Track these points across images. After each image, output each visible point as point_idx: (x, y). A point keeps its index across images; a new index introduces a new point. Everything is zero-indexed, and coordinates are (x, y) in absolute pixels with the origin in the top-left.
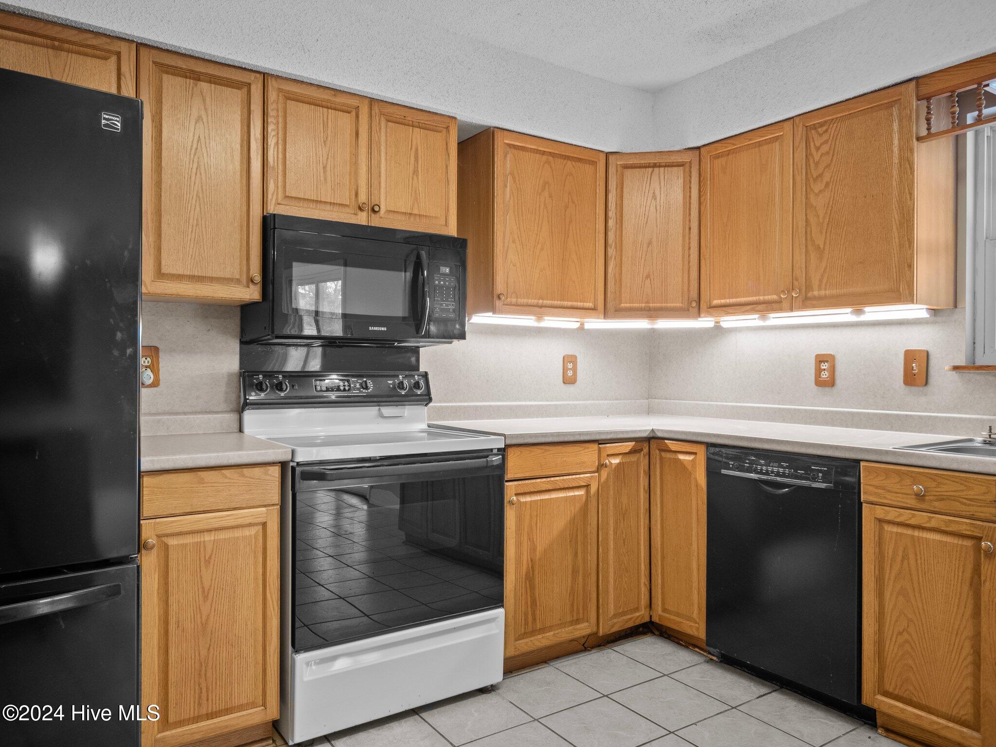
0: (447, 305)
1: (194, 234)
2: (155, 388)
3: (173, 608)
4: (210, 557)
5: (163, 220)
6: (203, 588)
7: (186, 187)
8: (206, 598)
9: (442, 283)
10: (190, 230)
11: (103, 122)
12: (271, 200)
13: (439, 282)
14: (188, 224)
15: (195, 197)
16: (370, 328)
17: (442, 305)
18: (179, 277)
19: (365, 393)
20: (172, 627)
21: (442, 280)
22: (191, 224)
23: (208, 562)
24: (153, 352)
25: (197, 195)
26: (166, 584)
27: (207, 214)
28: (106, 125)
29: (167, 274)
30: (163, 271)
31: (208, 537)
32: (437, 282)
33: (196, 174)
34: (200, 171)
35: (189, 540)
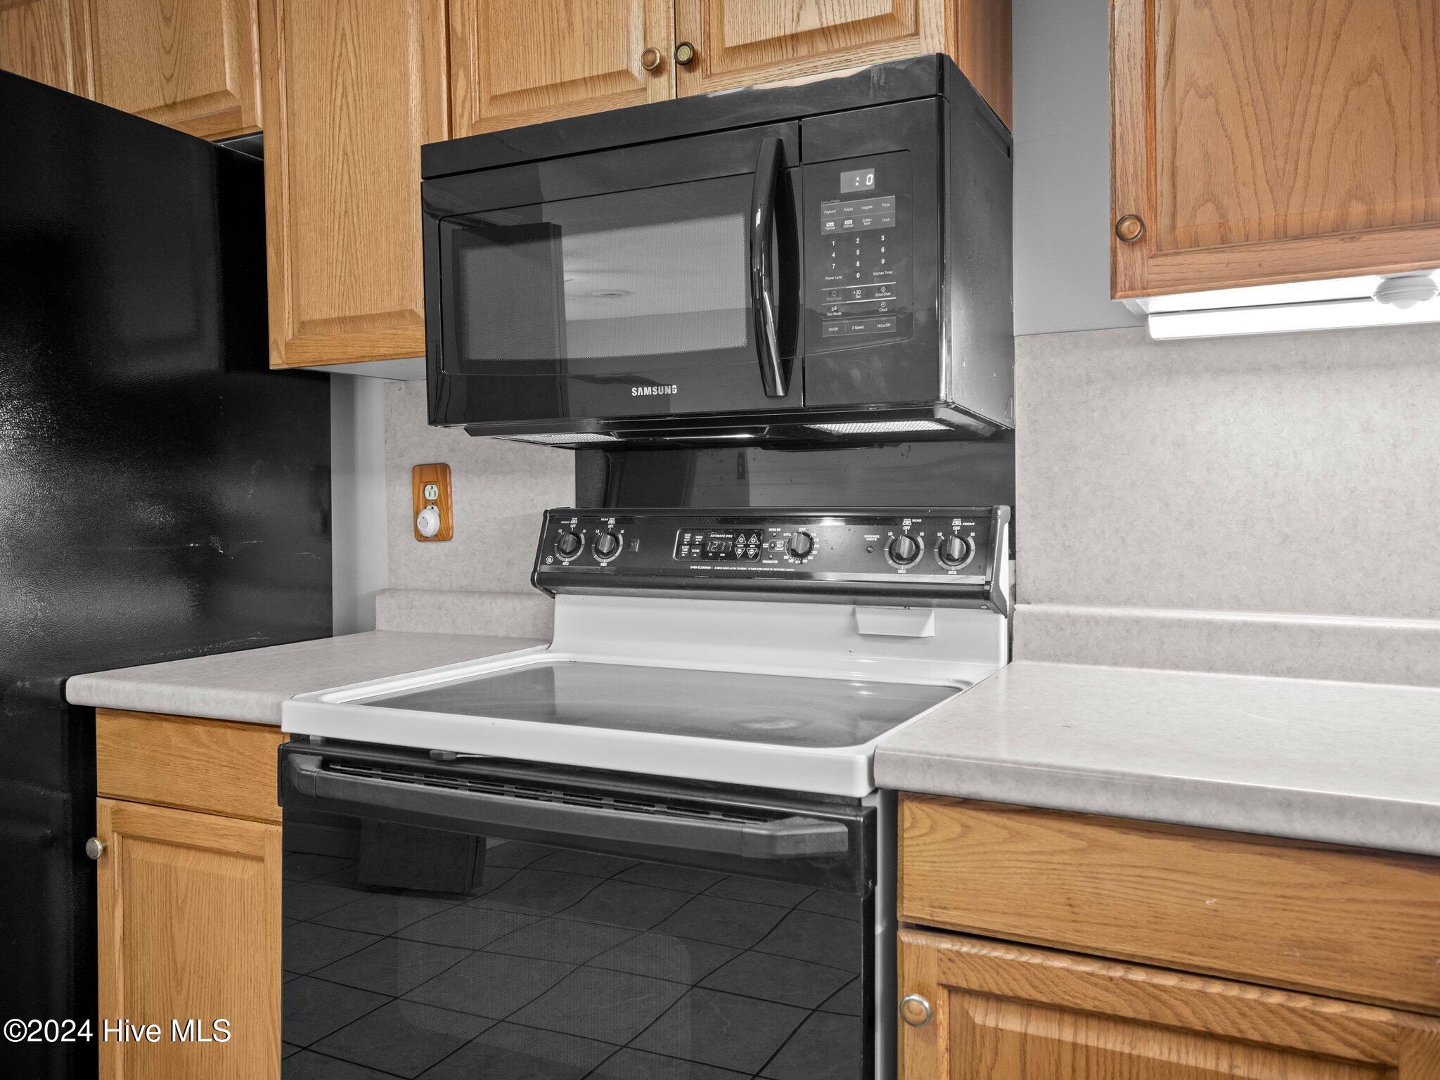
0: (868, 293)
1: (342, 233)
2: (443, 544)
5: (300, 217)
7: (327, 139)
9: (848, 223)
10: (337, 226)
12: (462, 116)
13: (839, 224)
14: (332, 214)
15: (341, 158)
16: (634, 389)
17: (848, 294)
19: (793, 565)
21: (867, 214)
22: (337, 212)
24: (439, 475)
25: (345, 153)
27: (359, 185)
29: (310, 324)
30: (304, 318)
32: (830, 225)
33: (341, 109)
34: (347, 100)
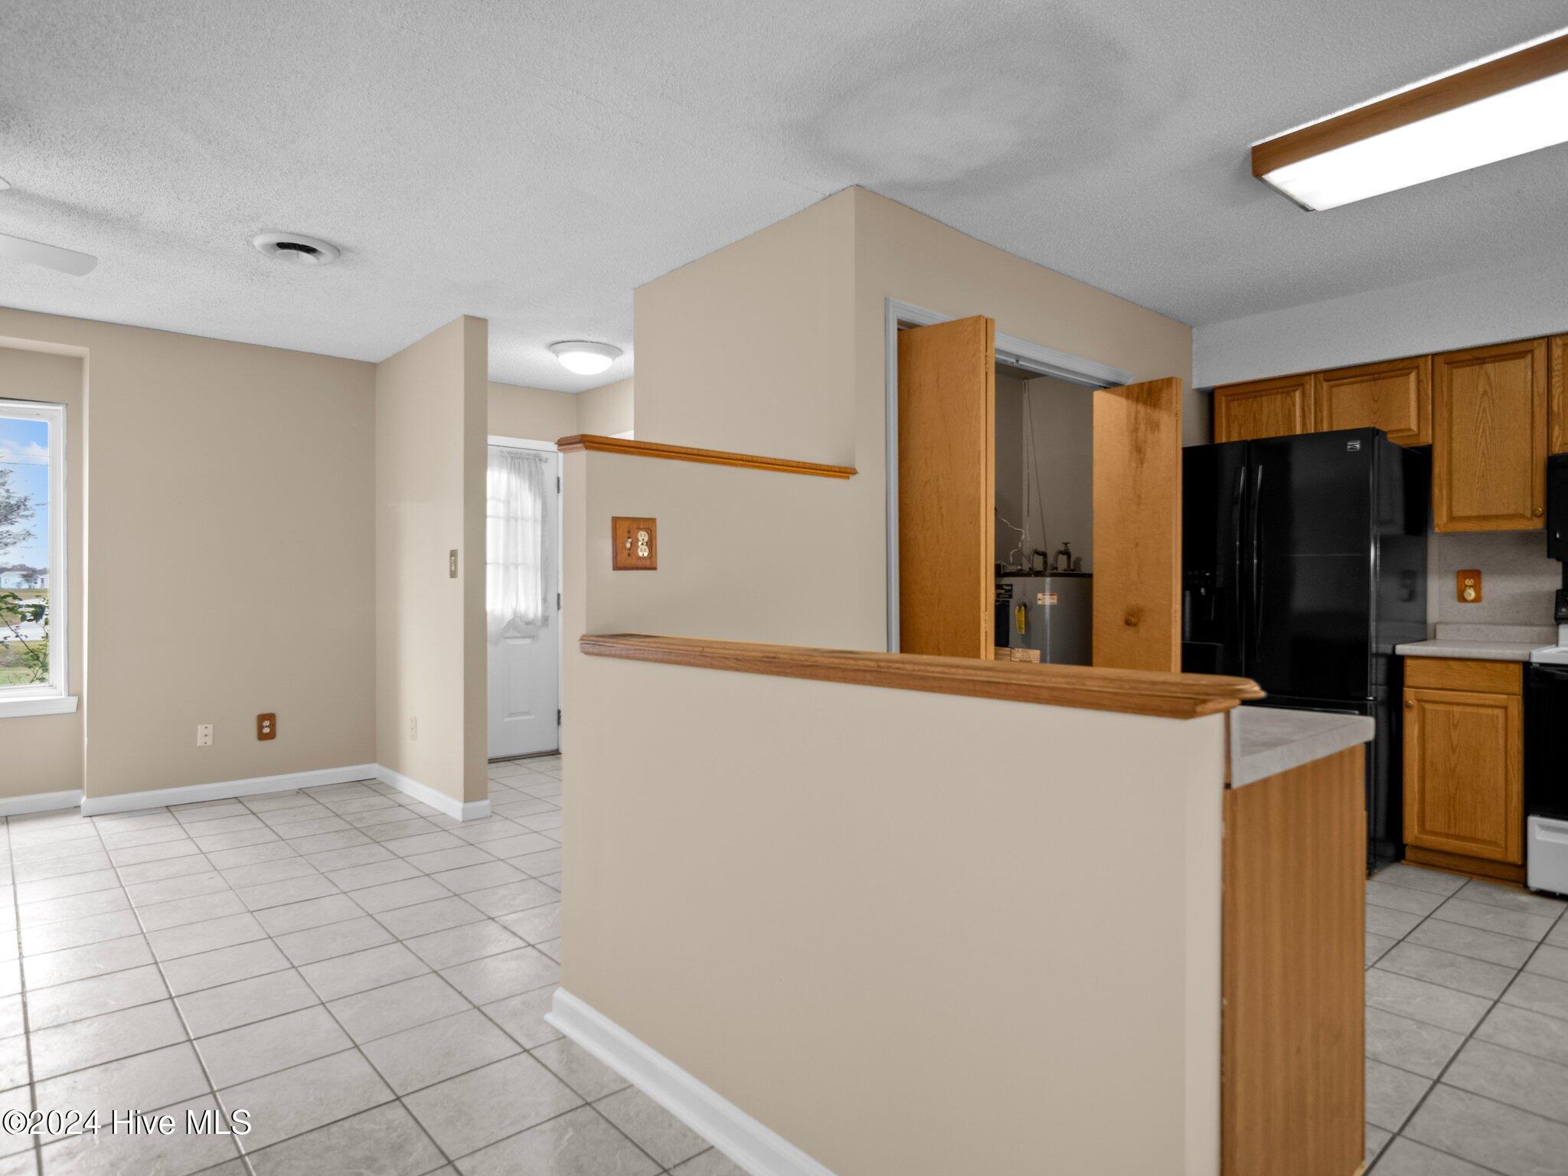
1: (1480, 484)
2: (1478, 604)
3: (1429, 753)
4: (1458, 722)
5: (1454, 477)
6: (1452, 745)
7: (1473, 448)
8: (1454, 751)
10: (1476, 481)
11: (1349, 447)
14: (1474, 477)
15: (1481, 456)
18: (1468, 518)
20: (1428, 765)
22: (1477, 476)
23: (1456, 726)
24: (1475, 575)
25: (1483, 454)
26: (1424, 734)
27: (1491, 466)
28: (1351, 449)
29: (1458, 517)
30: (1454, 515)
31: (1456, 709)
33: (1482, 437)
34: (1485, 434)
35: (1441, 707)
